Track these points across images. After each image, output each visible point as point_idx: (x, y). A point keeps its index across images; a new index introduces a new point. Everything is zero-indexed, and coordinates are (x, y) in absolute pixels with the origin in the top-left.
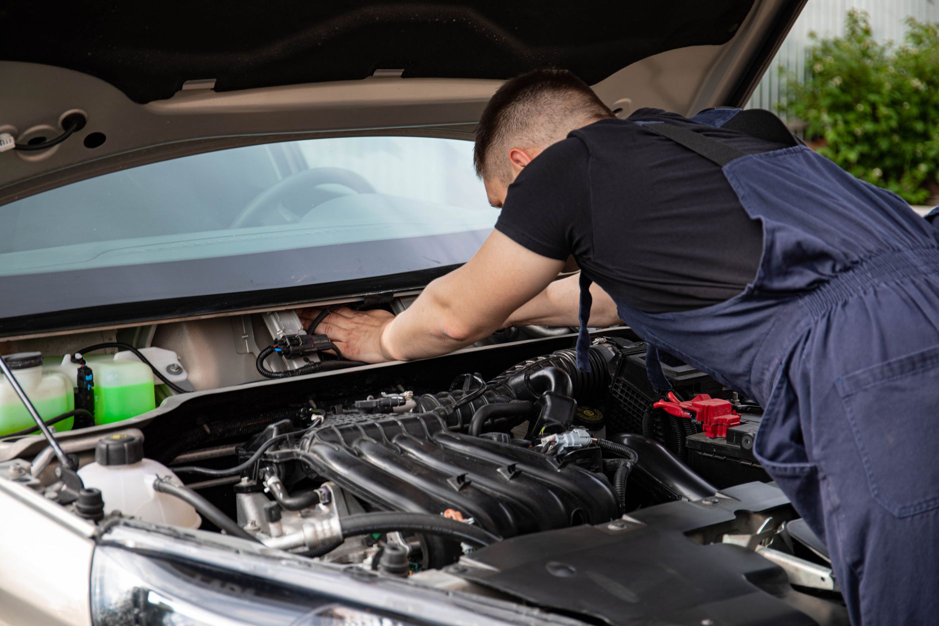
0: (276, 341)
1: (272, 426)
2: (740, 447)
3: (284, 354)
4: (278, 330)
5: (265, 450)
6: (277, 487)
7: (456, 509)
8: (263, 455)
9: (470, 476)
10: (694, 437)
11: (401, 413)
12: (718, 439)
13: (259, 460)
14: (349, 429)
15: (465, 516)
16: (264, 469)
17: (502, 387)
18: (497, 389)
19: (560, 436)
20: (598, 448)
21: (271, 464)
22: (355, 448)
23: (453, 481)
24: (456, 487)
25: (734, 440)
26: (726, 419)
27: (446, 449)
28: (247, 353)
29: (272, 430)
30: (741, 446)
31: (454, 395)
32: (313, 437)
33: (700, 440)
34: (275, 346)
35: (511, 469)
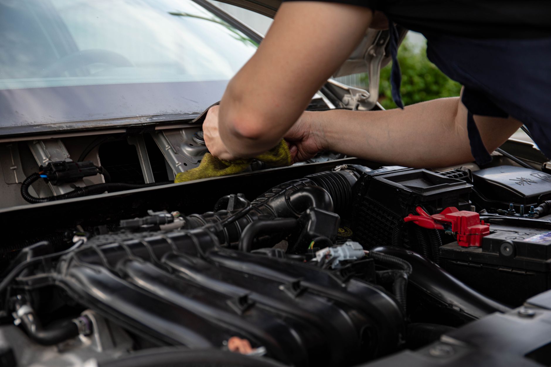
0: (41, 168)
1: (26, 249)
2: (498, 254)
3: (50, 180)
4: (44, 158)
5: (17, 275)
6: (28, 318)
7: (242, 337)
8: (14, 281)
9: (254, 296)
10: (447, 247)
11: (171, 231)
12: (471, 248)
13: (9, 288)
14: (112, 249)
15: (254, 346)
16: (14, 298)
17: (264, 207)
18: (260, 208)
19: (335, 249)
20: (372, 261)
21: (22, 291)
22: (121, 270)
23: (234, 303)
24: (237, 309)
25: (491, 248)
26: (479, 229)
27: (222, 267)
28: (16, 183)
29: (26, 254)
30: (500, 253)
31: (221, 215)
32: (72, 259)
33: (455, 250)
34: (40, 173)
35: (296, 286)
